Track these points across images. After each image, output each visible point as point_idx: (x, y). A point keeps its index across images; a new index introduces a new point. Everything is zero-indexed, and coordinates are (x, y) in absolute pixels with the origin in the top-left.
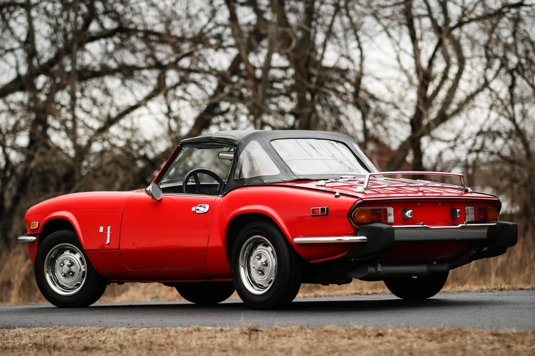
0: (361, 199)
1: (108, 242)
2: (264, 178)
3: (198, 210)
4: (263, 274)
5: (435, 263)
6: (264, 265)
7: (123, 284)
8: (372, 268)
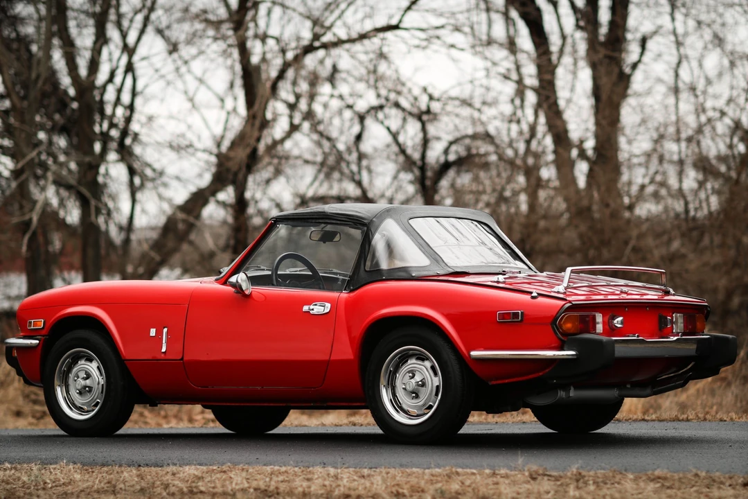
0: (570, 302)
1: (164, 350)
2: (410, 269)
3: (313, 310)
4: (417, 397)
5: (629, 386)
6: (418, 385)
7: (157, 406)
8: (562, 392)
